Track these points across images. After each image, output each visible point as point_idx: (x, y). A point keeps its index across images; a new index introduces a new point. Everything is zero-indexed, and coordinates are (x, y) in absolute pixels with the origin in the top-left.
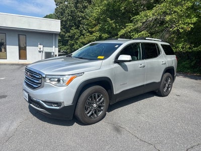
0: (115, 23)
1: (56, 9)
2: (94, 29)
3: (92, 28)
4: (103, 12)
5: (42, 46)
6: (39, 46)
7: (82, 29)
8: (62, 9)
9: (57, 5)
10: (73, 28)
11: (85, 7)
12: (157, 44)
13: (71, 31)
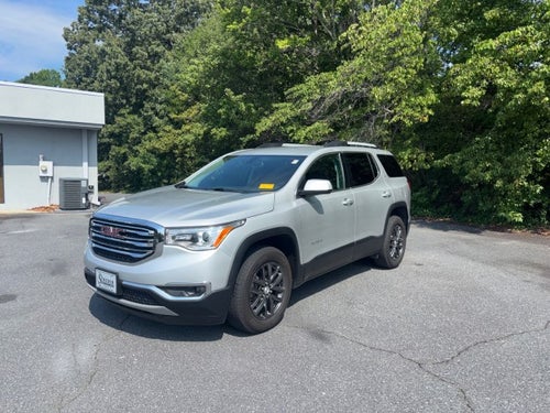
0: (245, 100)
1: (68, 59)
2: (184, 116)
3: (180, 112)
4: (212, 73)
5: (49, 165)
6: (42, 163)
7: (151, 113)
8: (87, 58)
9: (70, 48)
10: (123, 111)
11: (155, 57)
12: (370, 155)
13: (118, 119)
